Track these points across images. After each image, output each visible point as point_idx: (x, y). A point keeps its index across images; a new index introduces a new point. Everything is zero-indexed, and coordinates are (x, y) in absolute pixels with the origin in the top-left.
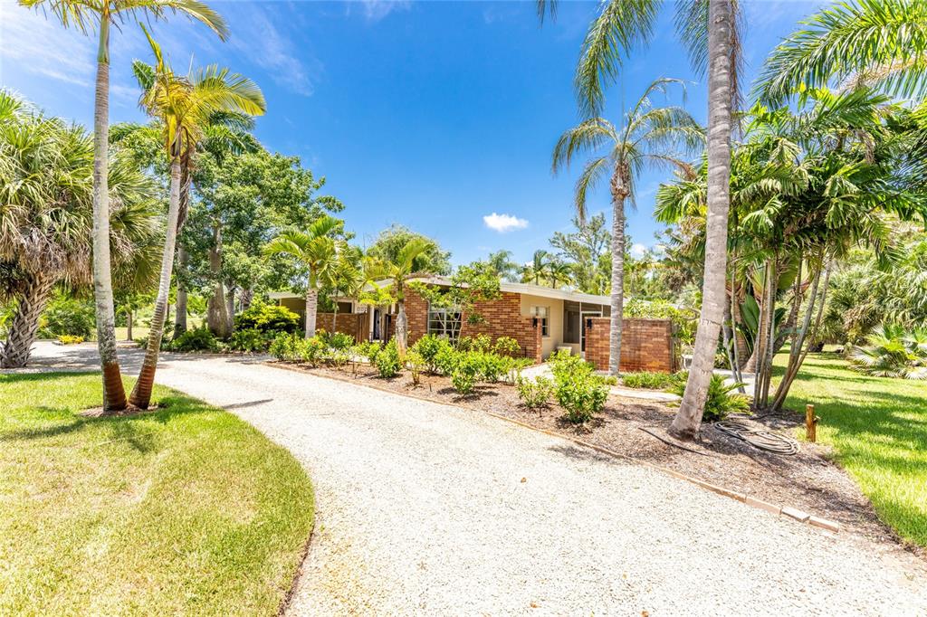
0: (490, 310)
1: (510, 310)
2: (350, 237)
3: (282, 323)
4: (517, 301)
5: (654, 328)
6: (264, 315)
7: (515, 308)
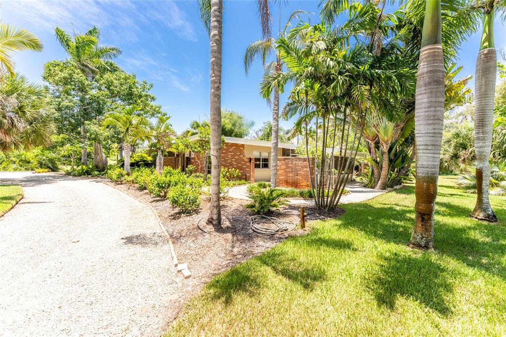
1: (239, 154)
3: (142, 162)
4: (243, 148)
5: (305, 163)
7: (242, 153)
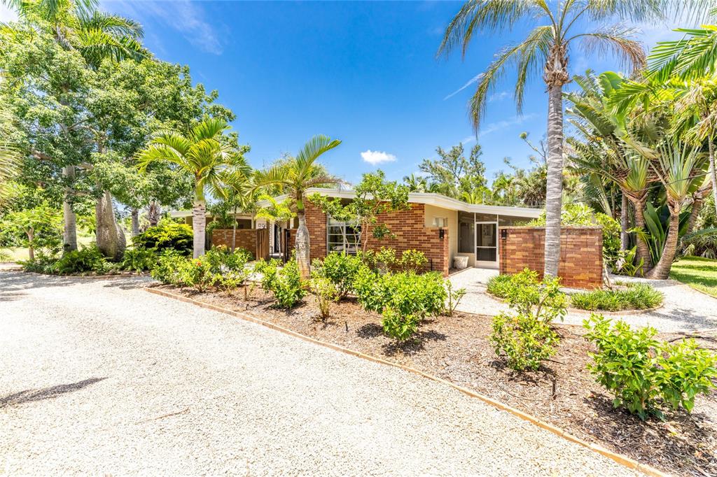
0: (392, 222)
1: (413, 221)
2: (245, 151)
3: (184, 240)
4: (421, 212)
5: (582, 237)
6: (166, 232)
7: (419, 219)
